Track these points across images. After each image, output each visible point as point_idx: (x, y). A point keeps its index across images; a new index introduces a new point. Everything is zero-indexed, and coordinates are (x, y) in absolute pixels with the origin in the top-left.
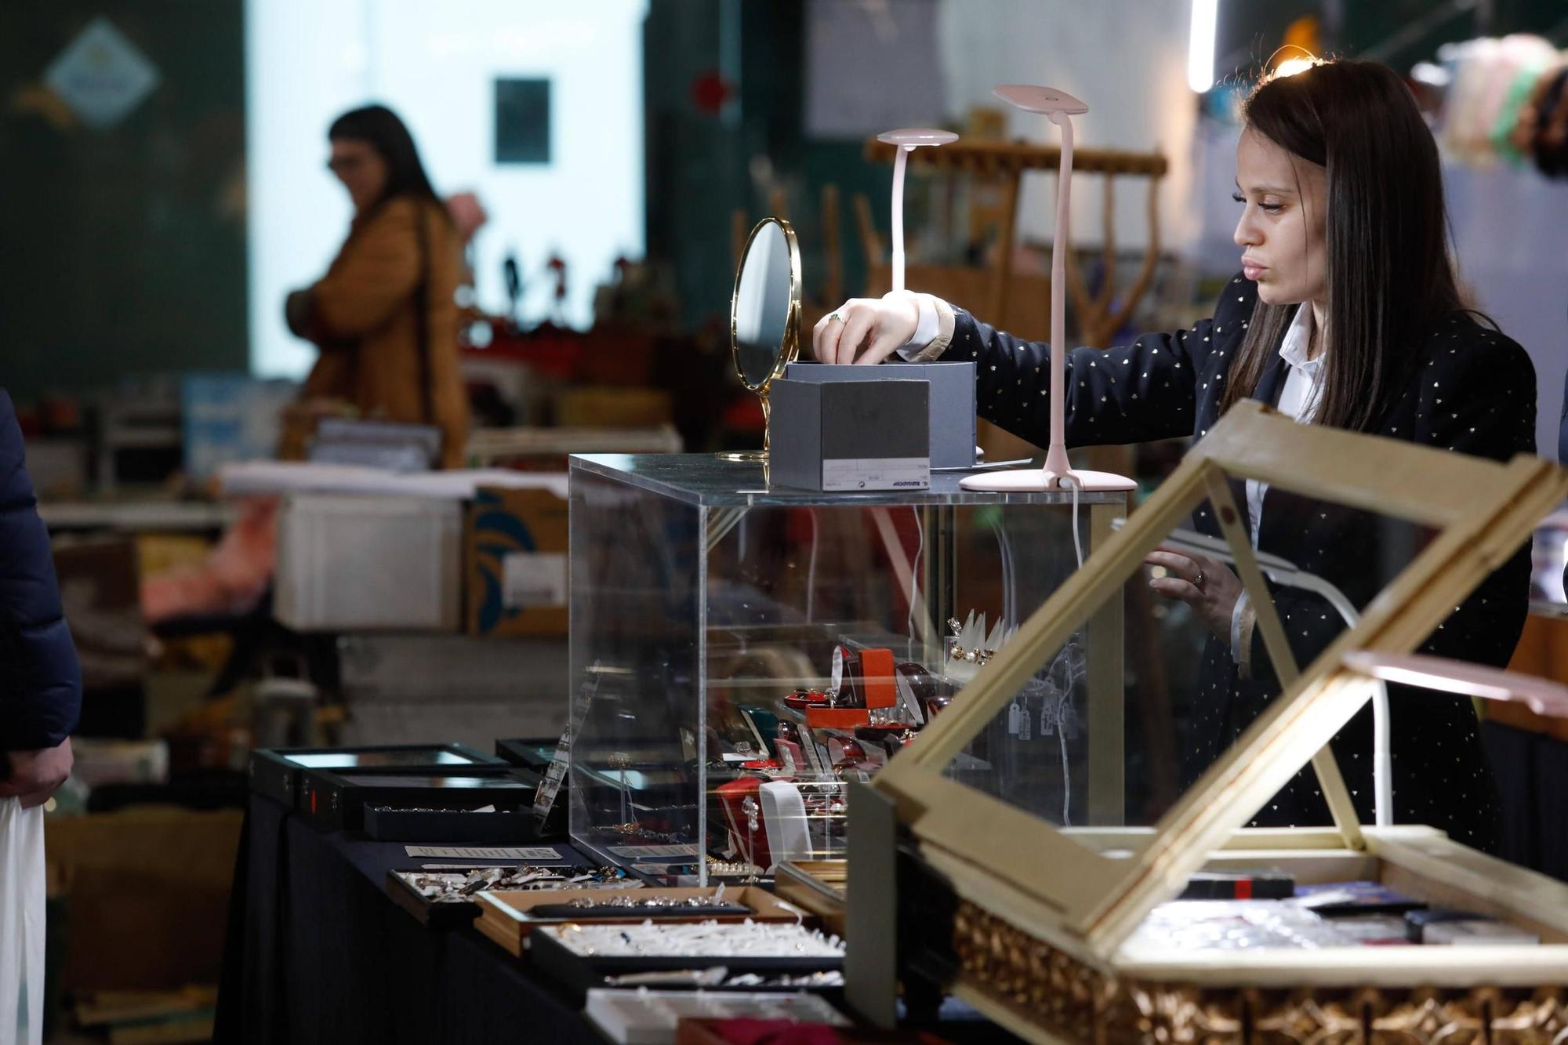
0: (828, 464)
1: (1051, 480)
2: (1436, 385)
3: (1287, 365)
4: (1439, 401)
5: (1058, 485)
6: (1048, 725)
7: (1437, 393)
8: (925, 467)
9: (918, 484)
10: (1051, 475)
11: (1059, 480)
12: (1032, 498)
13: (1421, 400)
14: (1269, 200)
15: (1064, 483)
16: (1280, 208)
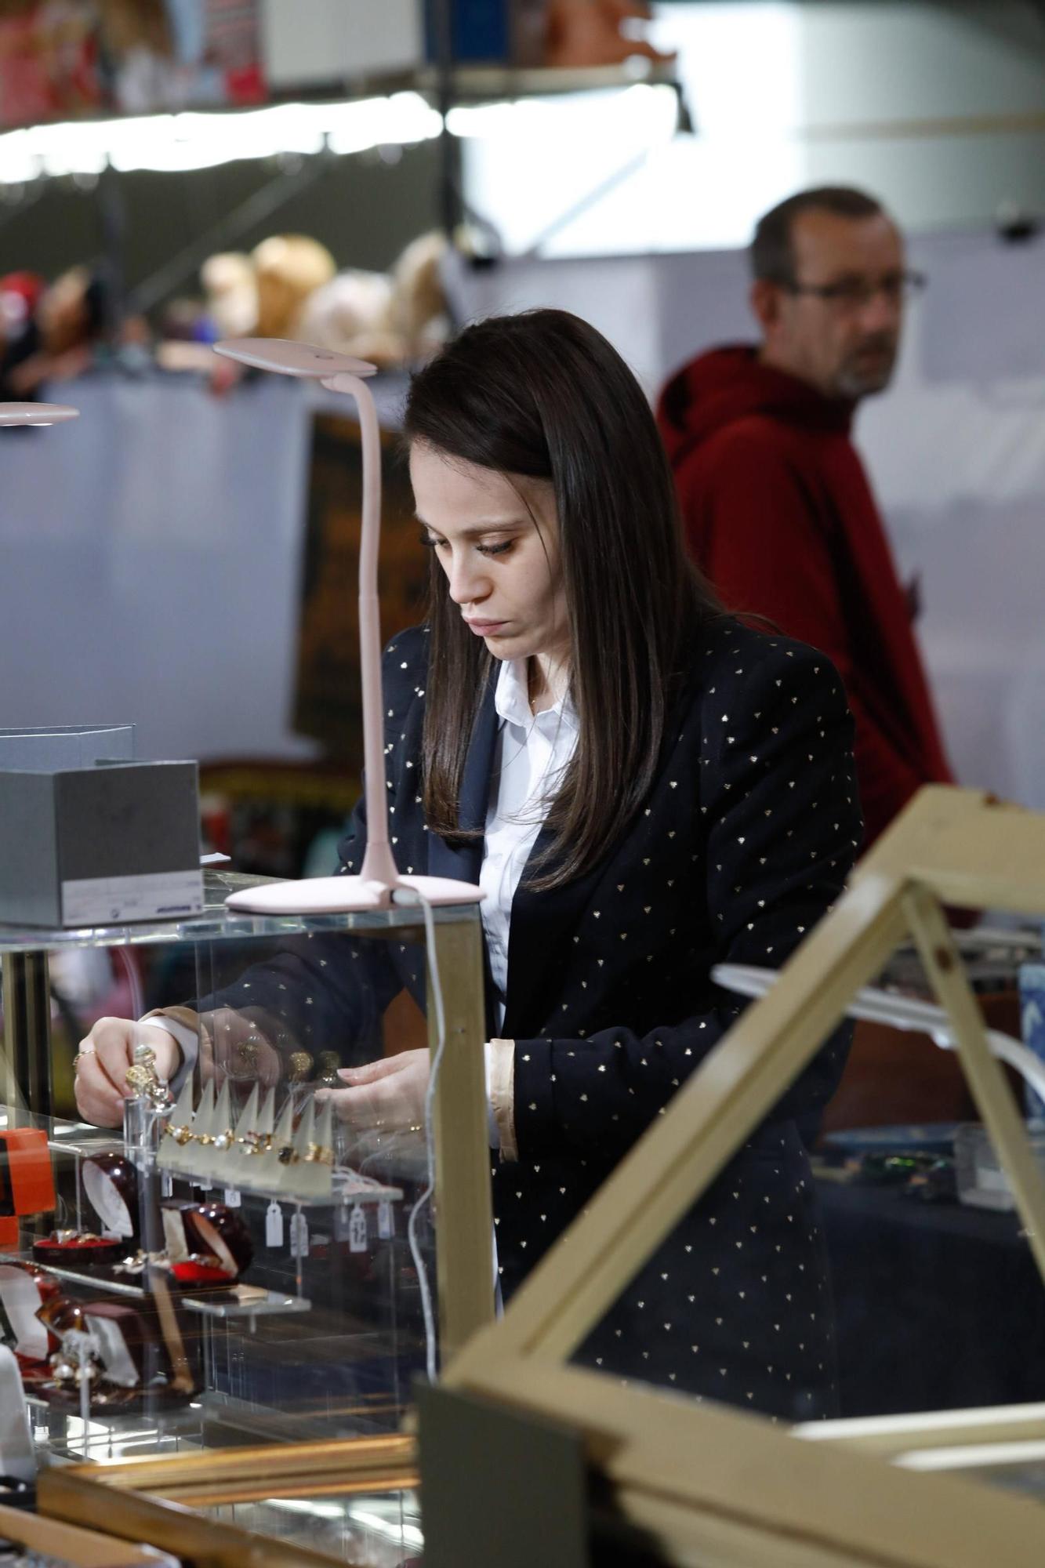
0: (70, 887)
1: (382, 895)
2: (725, 719)
3: (501, 722)
4: (731, 740)
5: (392, 901)
6: (359, 1237)
7: (729, 729)
8: (196, 884)
9: (188, 908)
10: (379, 887)
11: (392, 893)
12: (356, 920)
13: (705, 741)
14: (488, 541)
15: (401, 897)
16: (506, 548)
